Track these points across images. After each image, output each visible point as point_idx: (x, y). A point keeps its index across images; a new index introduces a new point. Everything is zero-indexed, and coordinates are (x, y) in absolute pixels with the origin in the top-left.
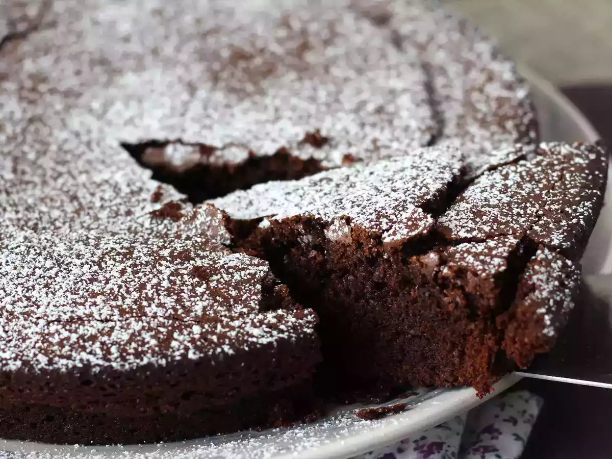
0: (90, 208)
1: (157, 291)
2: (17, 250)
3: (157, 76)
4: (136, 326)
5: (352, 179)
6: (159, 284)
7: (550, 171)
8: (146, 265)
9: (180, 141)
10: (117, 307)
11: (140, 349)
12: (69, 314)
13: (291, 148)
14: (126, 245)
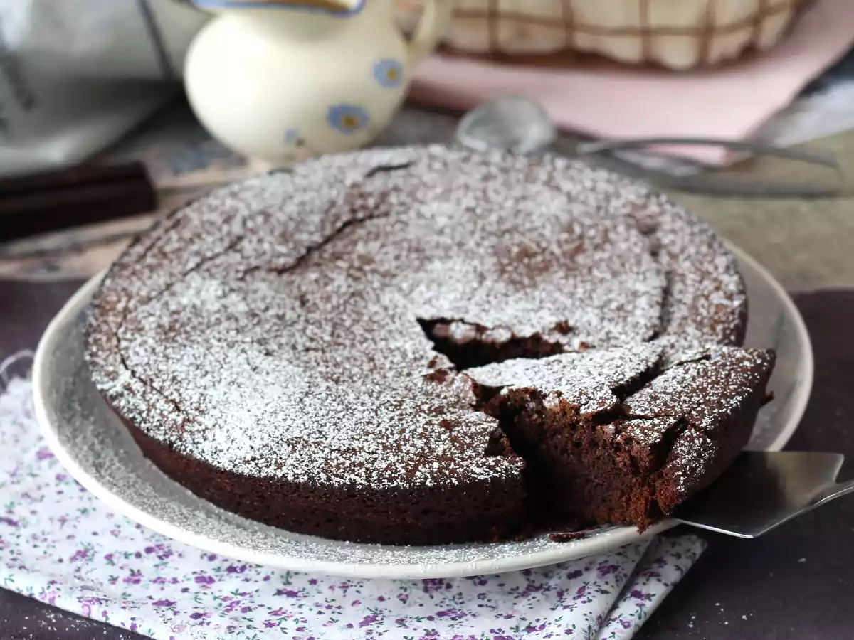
0: (381, 368)
1: (413, 434)
2: (319, 396)
3: (458, 265)
4: (393, 459)
5: (576, 362)
6: (415, 430)
7: (721, 370)
8: (410, 415)
9: (462, 321)
10: (383, 443)
11: (393, 475)
12: (347, 446)
13: (543, 333)
14: (399, 399)
